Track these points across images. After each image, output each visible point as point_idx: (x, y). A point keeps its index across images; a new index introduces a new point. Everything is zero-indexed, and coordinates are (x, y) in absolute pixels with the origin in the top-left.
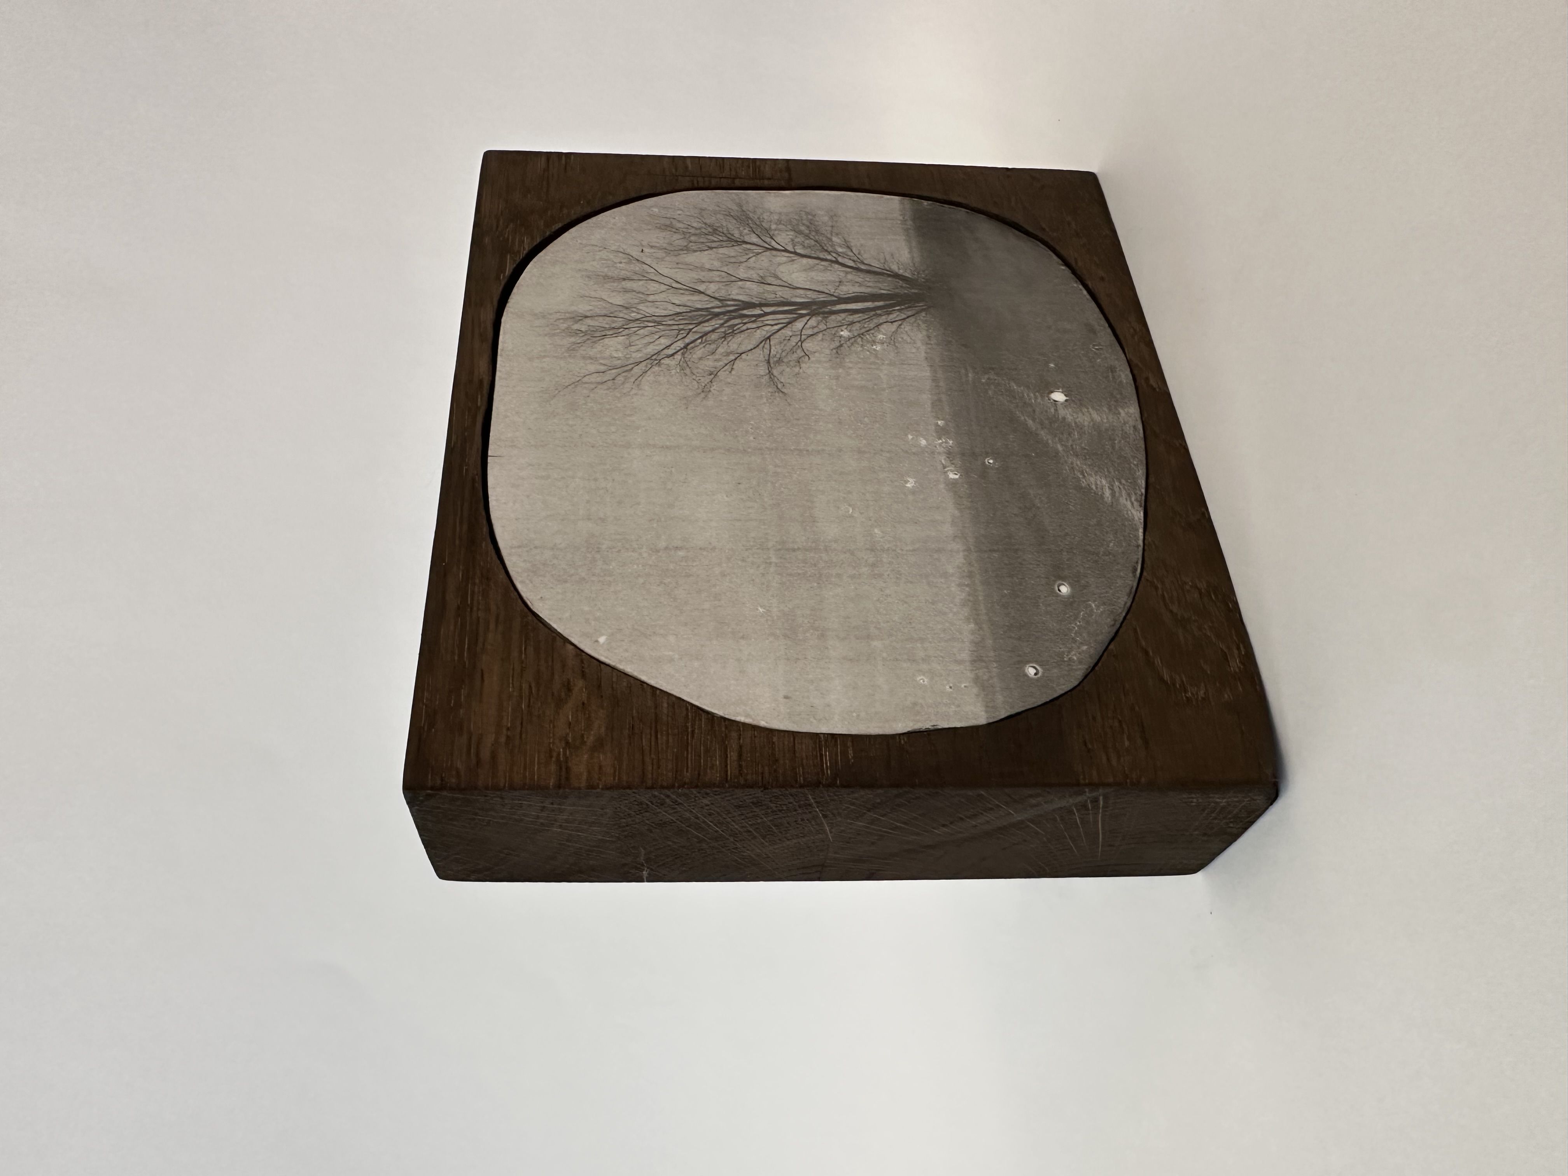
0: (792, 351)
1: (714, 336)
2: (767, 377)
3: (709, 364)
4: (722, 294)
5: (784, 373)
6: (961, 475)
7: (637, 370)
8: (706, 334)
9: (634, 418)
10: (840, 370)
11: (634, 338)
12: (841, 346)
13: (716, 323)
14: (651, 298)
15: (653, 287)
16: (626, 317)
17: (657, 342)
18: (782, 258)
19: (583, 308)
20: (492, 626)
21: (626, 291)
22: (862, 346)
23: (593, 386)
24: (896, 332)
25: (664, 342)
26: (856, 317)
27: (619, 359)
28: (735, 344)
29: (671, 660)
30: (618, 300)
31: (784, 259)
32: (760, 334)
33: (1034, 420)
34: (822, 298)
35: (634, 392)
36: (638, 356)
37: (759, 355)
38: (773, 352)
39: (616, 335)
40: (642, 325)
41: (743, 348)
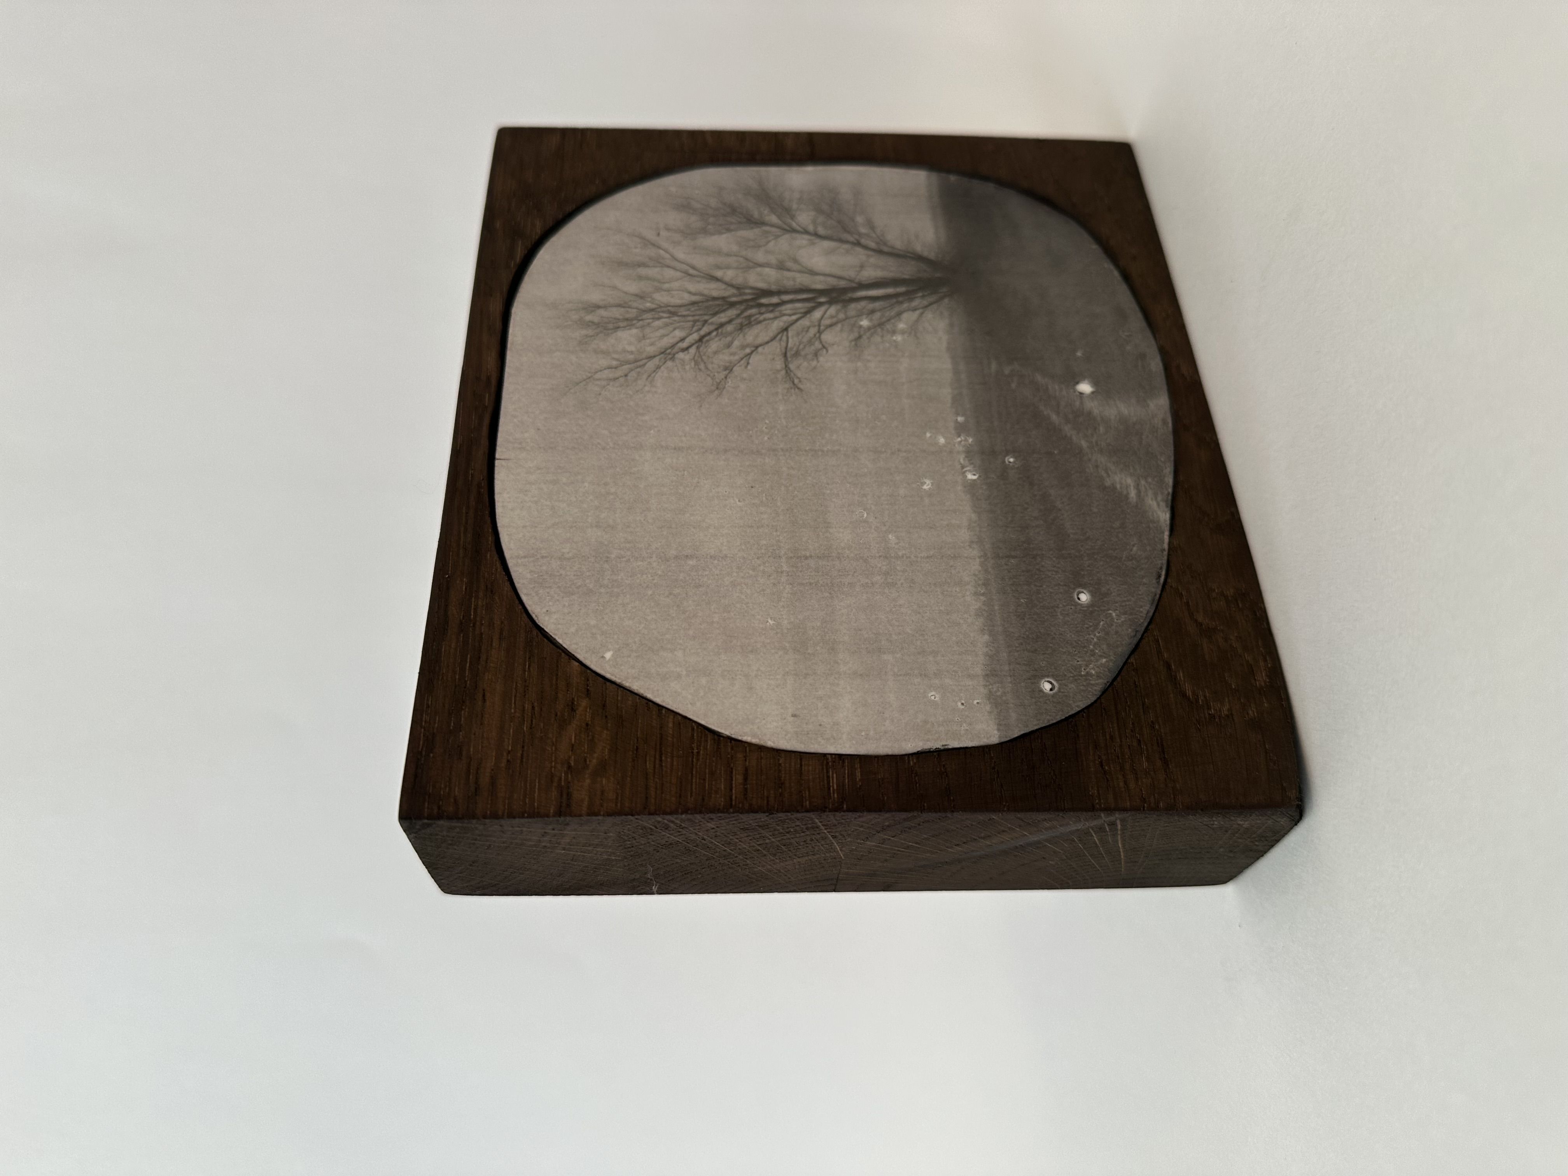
0: (810, 342)
1: (729, 328)
2: (783, 372)
3: (724, 358)
4: (739, 280)
5: (801, 368)
6: (980, 476)
7: (651, 365)
8: (722, 325)
9: (647, 418)
10: (859, 364)
11: (647, 330)
12: (860, 337)
13: (732, 313)
14: (666, 286)
15: (669, 273)
16: (641, 307)
17: (671, 335)
18: (803, 240)
19: (596, 297)
20: (495, 644)
21: (640, 278)
22: (882, 336)
23: (604, 383)
24: (917, 321)
25: (679, 334)
26: (877, 305)
27: (632, 353)
28: (752, 335)
29: (679, 676)
30: (633, 287)
31: (805, 242)
32: (777, 325)
33: (1058, 413)
34: (843, 284)
35: (647, 388)
36: (651, 350)
37: (776, 347)
38: (790, 345)
39: (631, 326)
40: (657, 316)
41: (759, 341)
